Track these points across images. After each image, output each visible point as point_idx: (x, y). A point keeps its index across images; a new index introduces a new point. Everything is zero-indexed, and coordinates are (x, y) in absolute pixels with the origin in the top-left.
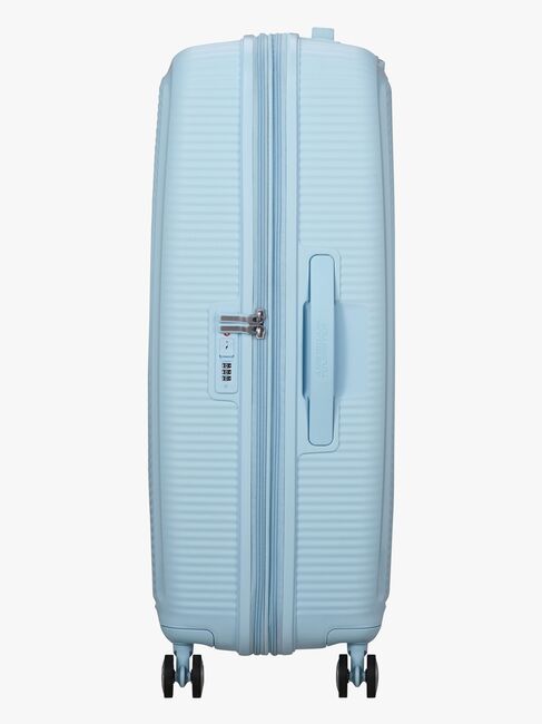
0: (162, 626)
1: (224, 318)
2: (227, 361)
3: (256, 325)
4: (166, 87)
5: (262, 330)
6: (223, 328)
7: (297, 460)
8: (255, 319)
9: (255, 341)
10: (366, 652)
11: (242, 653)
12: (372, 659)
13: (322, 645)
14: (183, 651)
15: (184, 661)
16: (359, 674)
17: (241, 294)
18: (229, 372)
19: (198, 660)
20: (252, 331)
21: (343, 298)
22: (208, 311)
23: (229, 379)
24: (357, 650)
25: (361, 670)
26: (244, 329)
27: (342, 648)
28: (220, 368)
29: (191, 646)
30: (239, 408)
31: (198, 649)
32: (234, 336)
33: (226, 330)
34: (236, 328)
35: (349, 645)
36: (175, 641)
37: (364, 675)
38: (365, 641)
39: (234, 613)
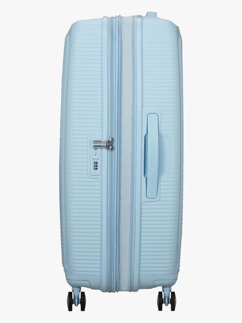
0: (67, 279)
1: (95, 141)
2: (96, 161)
3: (110, 145)
4: (68, 38)
5: (112, 147)
6: (94, 146)
7: (141, 205)
8: (109, 142)
9: (109, 152)
10: (170, 291)
11: (103, 291)
12: (173, 294)
13: (151, 288)
14: (76, 290)
15: (77, 295)
16: (167, 300)
17: (102, 131)
18: (97, 166)
19: (83, 294)
20: (108, 147)
21: (162, 133)
22: (87, 139)
23: (97, 169)
24: (167, 290)
25: (168, 298)
26: (104, 146)
27: (160, 289)
28: (93, 164)
29: (80, 288)
30: (101, 182)
31: (83, 289)
32: (99, 150)
33: (96, 147)
34: (101, 146)
35: (163, 287)
36: (73, 286)
37: (170, 301)
38: (170, 286)
39: (99, 273)
